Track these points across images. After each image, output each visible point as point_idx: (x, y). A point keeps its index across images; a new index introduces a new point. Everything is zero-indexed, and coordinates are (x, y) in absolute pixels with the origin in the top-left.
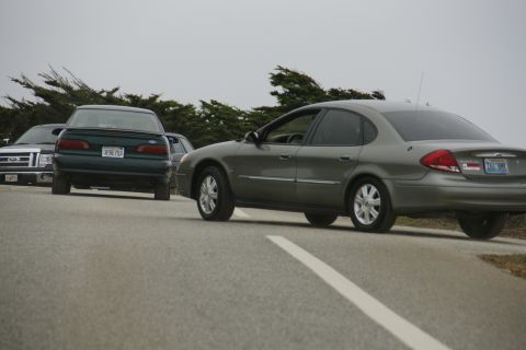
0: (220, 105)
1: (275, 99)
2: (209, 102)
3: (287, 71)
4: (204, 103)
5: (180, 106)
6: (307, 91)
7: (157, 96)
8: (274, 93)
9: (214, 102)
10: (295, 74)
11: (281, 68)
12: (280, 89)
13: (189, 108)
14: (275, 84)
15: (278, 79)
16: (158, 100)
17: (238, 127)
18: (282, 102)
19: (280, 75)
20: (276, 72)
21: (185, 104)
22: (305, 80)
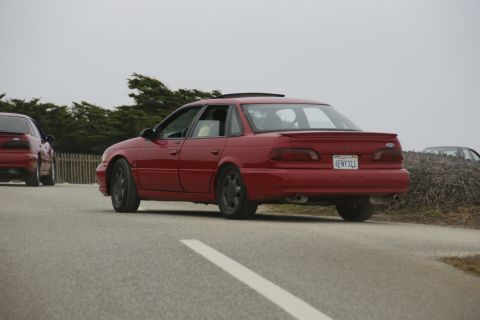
0: (89, 105)
1: (132, 99)
2: (80, 103)
3: (141, 76)
4: (76, 104)
5: (57, 107)
6: (158, 92)
7: (37, 100)
8: (132, 95)
9: (84, 103)
10: (148, 79)
11: (136, 75)
12: (136, 92)
13: (63, 108)
14: (132, 87)
15: (134, 84)
16: (38, 103)
17: (105, 123)
18: (139, 102)
19: (135, 81)
20: (133, 78)
21: (60, 106)
22: (155, 84)
